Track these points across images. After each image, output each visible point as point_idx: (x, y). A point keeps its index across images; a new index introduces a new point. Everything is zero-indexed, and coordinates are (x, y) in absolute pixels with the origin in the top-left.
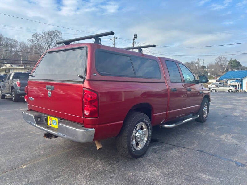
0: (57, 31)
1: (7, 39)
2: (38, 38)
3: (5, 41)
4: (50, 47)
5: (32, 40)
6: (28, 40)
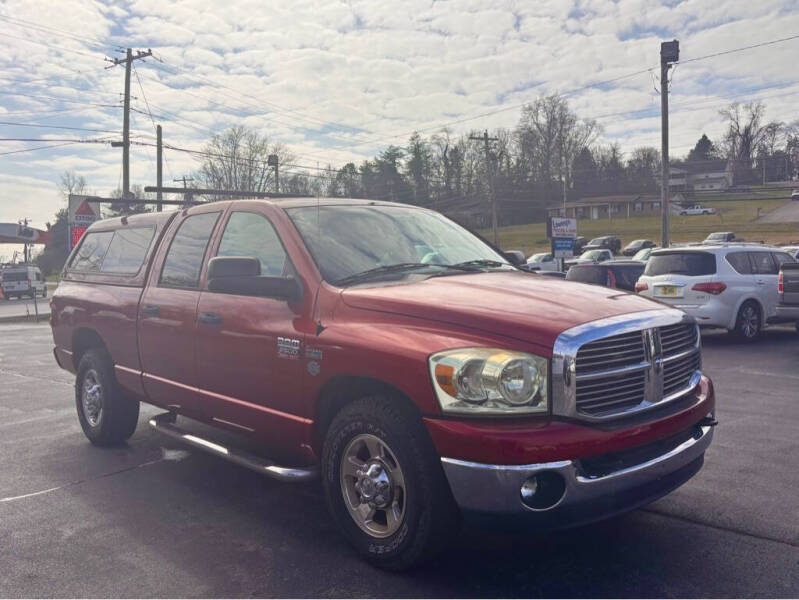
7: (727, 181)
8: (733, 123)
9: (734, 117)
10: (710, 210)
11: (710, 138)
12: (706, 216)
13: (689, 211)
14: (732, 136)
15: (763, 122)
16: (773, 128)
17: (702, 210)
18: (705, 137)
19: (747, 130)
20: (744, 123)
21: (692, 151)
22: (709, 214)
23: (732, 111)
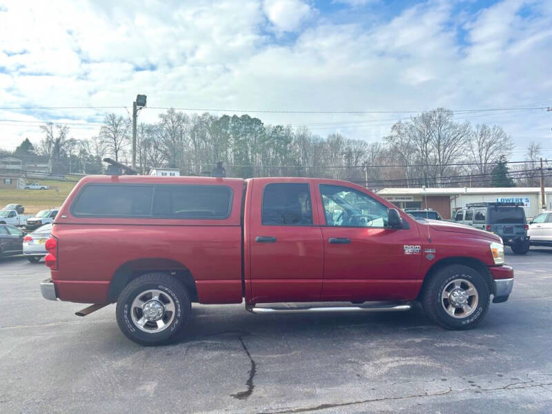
0: (441, 109)
1: (349, 142)
2: (402, 131)
3: (346, 146)
4: (428, 145)
5: (391, 137)
6: (384, 138)
7: (49, 169)
8: (49, 135)
9: (50, 130)
10: (46, 187)
11: (31, 141)
12: (43, 191)
13: (30, 186)
14: (49, 142)
15: (68, 137)
16: (73, 142)
17: (40, 187)
18: (27, 140)
19: (58, 140)
20: (56, 135)
21: (18, 148)
22: (45, 189)
23: (49, 127)
